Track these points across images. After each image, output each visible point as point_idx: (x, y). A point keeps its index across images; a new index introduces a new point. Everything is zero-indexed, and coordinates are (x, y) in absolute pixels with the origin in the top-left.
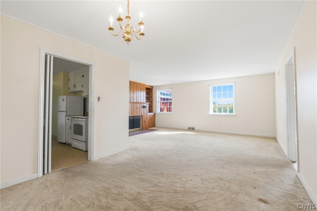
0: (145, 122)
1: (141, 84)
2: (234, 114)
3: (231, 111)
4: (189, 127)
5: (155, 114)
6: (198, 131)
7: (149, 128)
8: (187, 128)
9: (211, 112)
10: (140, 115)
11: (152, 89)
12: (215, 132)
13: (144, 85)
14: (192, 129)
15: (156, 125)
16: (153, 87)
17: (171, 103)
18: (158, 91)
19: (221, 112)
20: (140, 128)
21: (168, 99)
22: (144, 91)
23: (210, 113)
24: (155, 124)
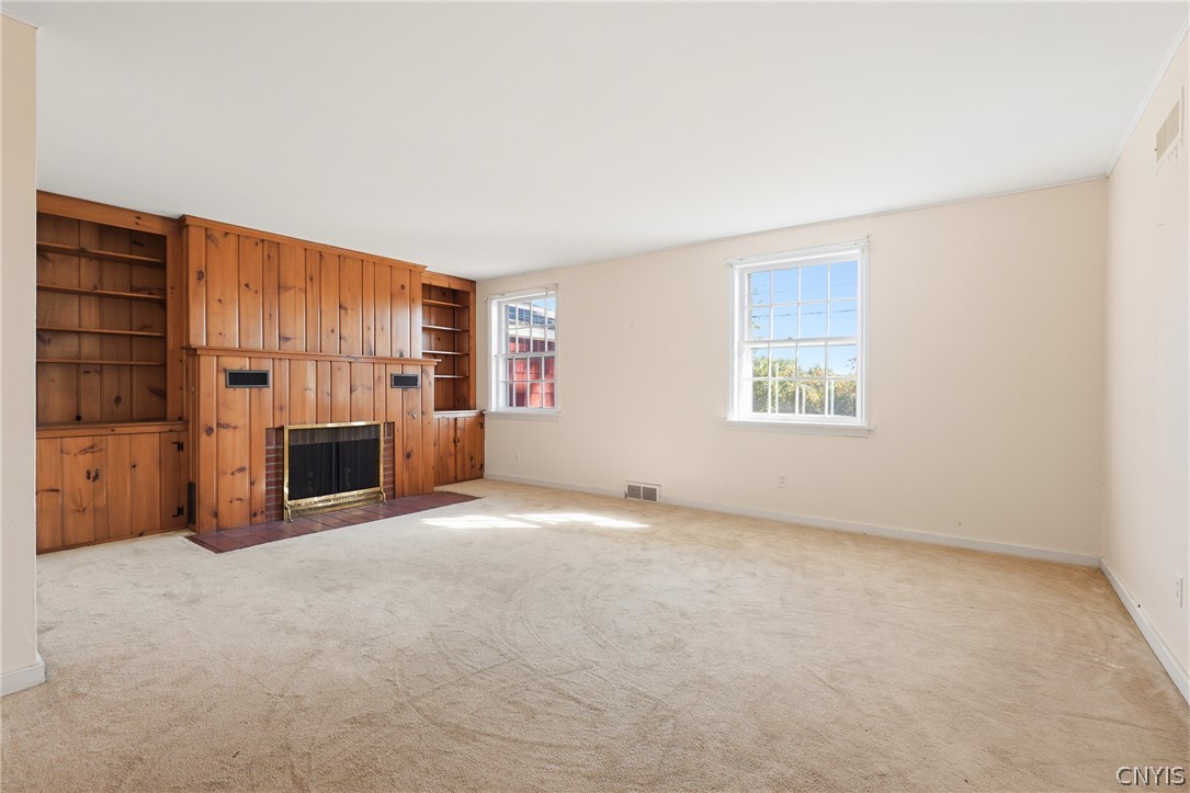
0: (408, 456)
1: (392, 266)
2: (857, 421)
3: (844, 405)
4: (629, 487)
5: (482, 415)
6: (673, 509)
7: (436, 485)
8: (622, 490)
9: (742, 409)
10: (380, 421)
11: (468, 293)
12: (755, 519)
13: (413, 270)
14: (641, 497)
15: (487, 471)
16: (473, 283)
17: (550, 362)
18: (499, 304)
19: (793, 412)
20: (377, 489)
21: (539, 345)
22: (412, 300)
23: (733, 417)
24: (482, 466)
